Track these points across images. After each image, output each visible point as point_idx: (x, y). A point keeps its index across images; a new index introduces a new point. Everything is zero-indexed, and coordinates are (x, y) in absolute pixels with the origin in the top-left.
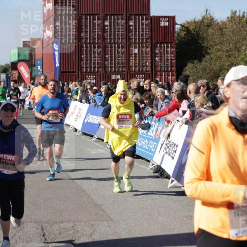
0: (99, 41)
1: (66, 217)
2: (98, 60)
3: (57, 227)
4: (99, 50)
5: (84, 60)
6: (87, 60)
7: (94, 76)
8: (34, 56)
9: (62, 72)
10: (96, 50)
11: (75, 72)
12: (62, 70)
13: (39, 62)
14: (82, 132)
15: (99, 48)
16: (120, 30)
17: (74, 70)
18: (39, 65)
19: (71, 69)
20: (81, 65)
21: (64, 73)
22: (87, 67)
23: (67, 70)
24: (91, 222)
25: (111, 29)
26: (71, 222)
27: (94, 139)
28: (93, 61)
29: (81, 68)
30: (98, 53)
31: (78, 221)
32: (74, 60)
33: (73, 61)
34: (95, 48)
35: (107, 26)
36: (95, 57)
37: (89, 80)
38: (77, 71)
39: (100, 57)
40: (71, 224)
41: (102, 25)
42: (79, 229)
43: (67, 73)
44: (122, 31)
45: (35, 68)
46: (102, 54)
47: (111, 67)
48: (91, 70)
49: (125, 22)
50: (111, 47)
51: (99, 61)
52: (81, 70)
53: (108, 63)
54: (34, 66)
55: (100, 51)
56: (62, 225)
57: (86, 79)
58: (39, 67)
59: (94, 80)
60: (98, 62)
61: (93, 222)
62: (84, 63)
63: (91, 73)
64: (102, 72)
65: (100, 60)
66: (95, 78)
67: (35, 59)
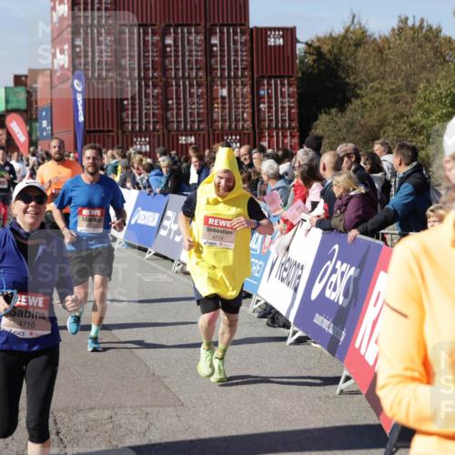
0: (155, 74)
1: (97, 399)
2: (153, 109)
3: (81, 418)
4: (156, 91)
5: (128, 109)
6: (133, 109)
7: (147, 139)
8: (36, 102)
9: (88, 132)
10: (150, 91)
11: (112, 131)
12: (87, 129)
13: (44, 114)
14: (126, 243)
15: (155, 86)
16: (194, 53)
17: (110, 128)
18: (45, 118)
19: (103, 126)
20: (122, 119)
21: (92, 134)
22: (134, 123)
23: (97, 128)
24: (143, 409)
25: (176, 51)
26: (108, 408)
27: (148, 256)
28: (144, 112)
29: (122, 123)
30: (153, 96)
31: (121, 407)
32: (109, 109)
33: (108, 111)
34: (147, 86)
35: (170, 46)
36: (149, 104)
37: (138, 147)
38: (115, 130)
39: (157, 104)
40: (107, 413)
41: (160, 44)
42: (123, 421)
43: (97, 134)
44: (198, 55)
45: (37, 124)
46: (161, 97)
47: (179, 122)
48: (140, 127)
49: (203, 38)
50: (178, 85)
51: (156, 112)
52: (122, 128)
53: (172, 114)
54: (36, 120)
55: (158, 93)
56: (91, 415)
57: (133, 144)
58: (45, 123)
59: (148, 147)
60: (153, 113)
61: (148, 410)
62: (127, 114)
63: (141, 133)
64: (161, 132)
65: (158, 109)
66: (150, 144)
67: (37, 108)
